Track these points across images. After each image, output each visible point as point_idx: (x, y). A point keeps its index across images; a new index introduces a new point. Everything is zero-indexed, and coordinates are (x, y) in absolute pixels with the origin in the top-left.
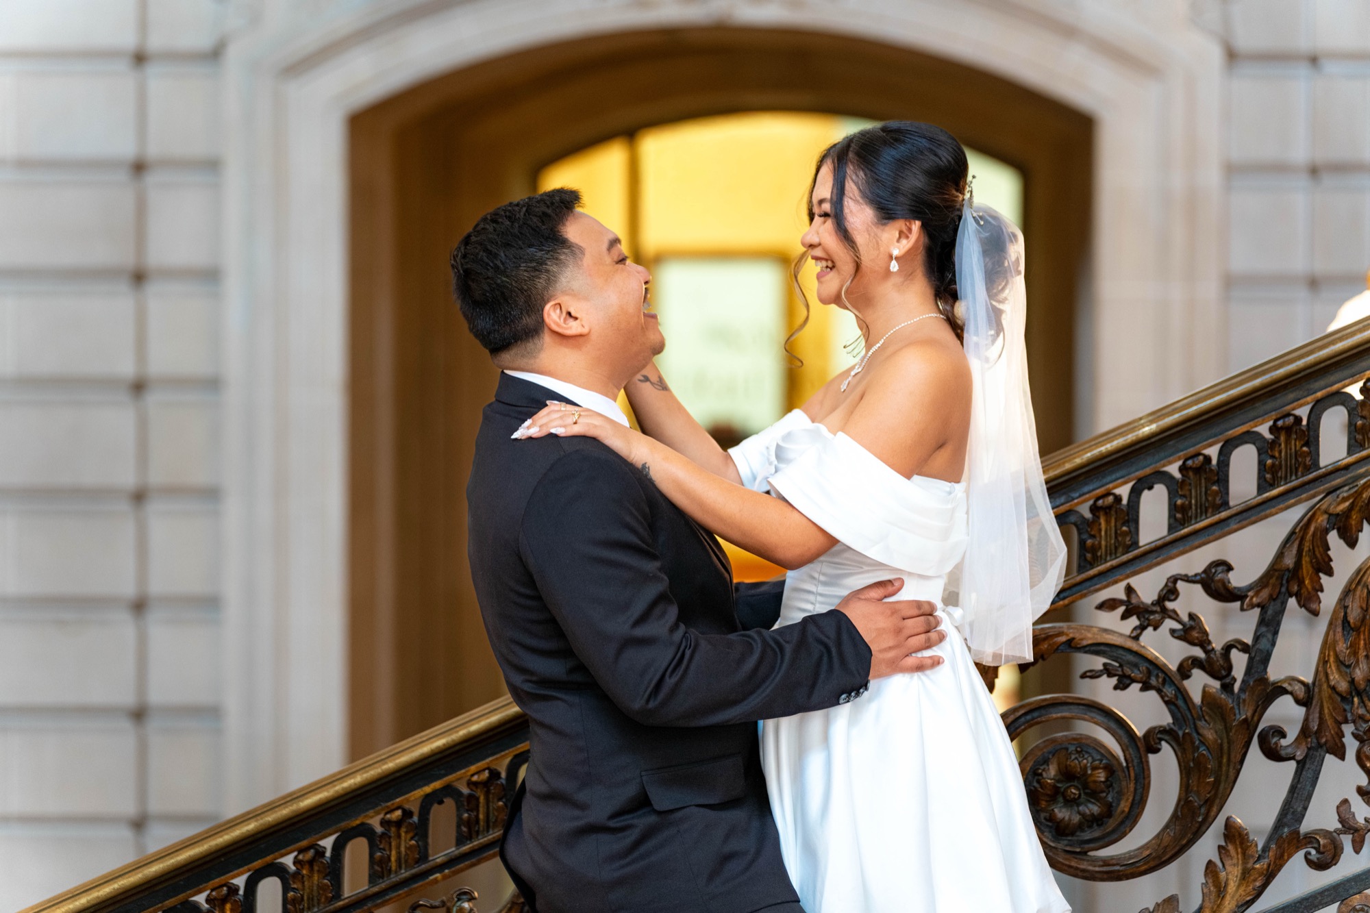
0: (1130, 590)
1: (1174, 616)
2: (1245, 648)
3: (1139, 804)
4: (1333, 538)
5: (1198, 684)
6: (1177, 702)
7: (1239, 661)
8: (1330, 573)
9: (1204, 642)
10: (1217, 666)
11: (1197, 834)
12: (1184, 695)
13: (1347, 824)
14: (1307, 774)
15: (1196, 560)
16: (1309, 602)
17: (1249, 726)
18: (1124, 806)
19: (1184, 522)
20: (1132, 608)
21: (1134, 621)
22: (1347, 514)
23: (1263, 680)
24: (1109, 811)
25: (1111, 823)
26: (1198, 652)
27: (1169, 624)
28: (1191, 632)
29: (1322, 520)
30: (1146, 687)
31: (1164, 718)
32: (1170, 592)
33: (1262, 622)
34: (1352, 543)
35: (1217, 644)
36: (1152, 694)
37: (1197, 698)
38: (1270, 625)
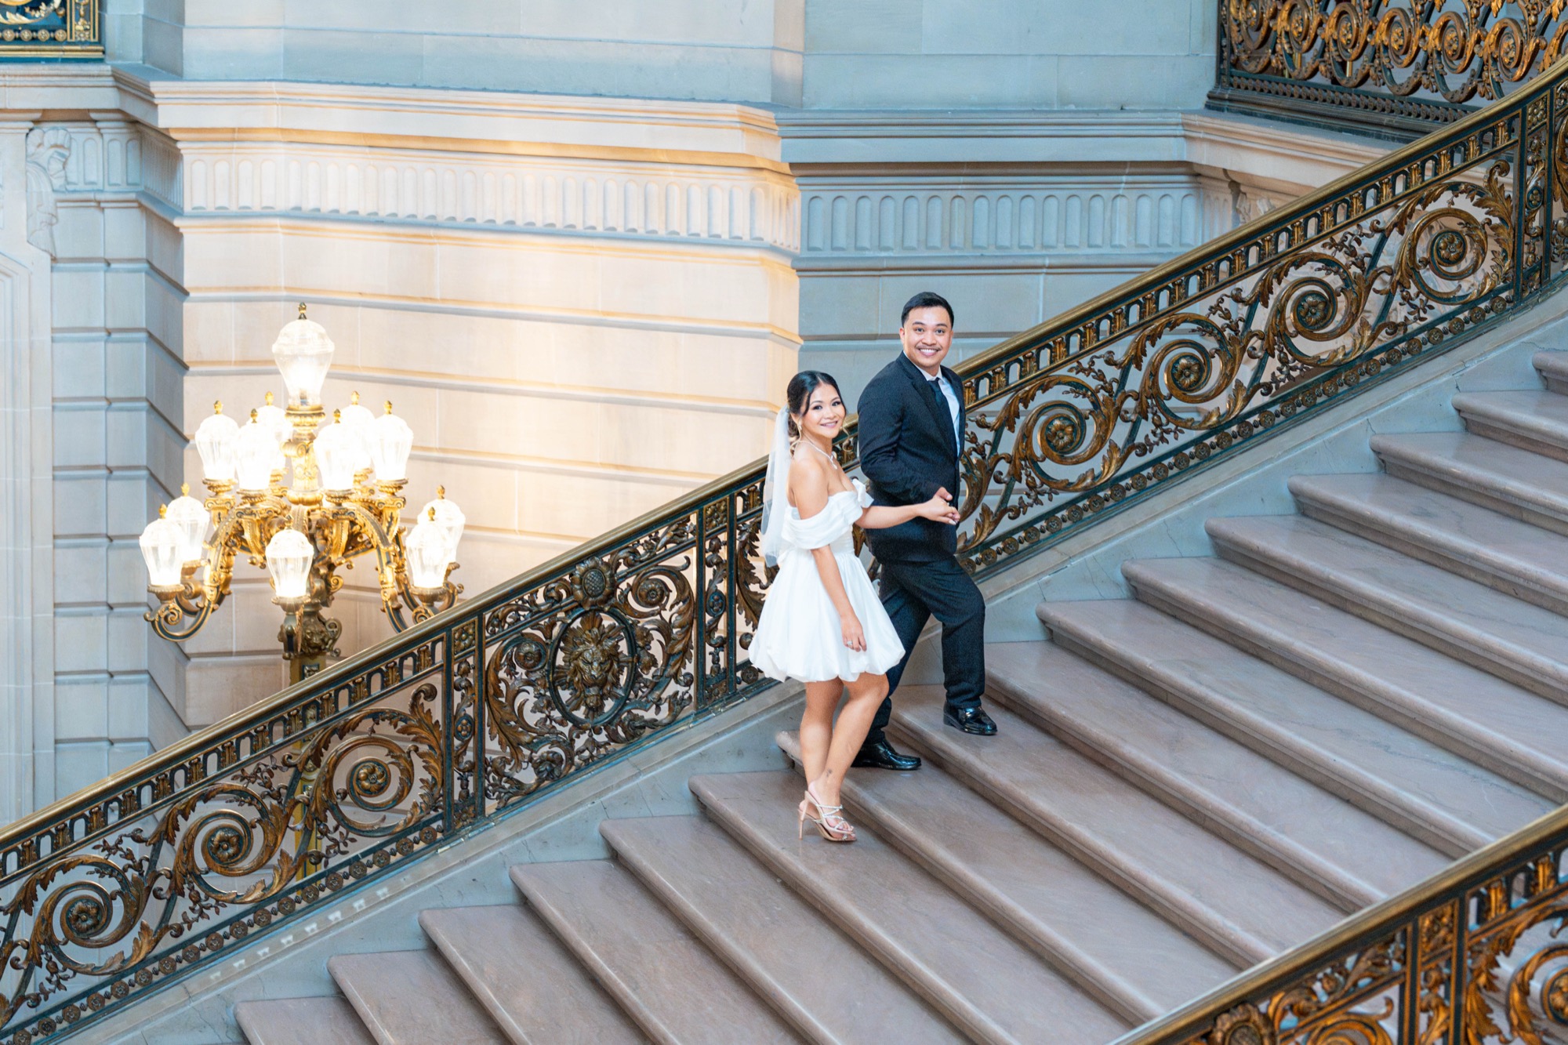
0: (105, 842)
1: (121, 850)
2: (147, 860)
3: (109, 919)
4: (180, 818)
5: (131, 874)
6: (123, 881)
7: (146, 865)
8: (178, 830)
9: (132, 859)
10: (138, 867)
11: (131, 928)
12: (125, 878)
13: (186, 920)
14: (171, 903)
15: (129, 829)
16: (171, 842)
17: (149, 888)
18: (104, 920)
19: (124, 815)
20: (106, 847)
21: (106, 852)
22: (184, 809)
23: (155, 871)
24: (98, 922)
25: (99, 927)
26: (130, 862)
27: (119, 853)
28: (129, 855)
29: (175, 812)
30: (111, 876)
31: (118, 887)
32: (120, 841)
33: (154, 850)
34: (186, 819)
35: (137, 859)
36: (113, 879)
37: (130, 879)
38: (156, 851)
